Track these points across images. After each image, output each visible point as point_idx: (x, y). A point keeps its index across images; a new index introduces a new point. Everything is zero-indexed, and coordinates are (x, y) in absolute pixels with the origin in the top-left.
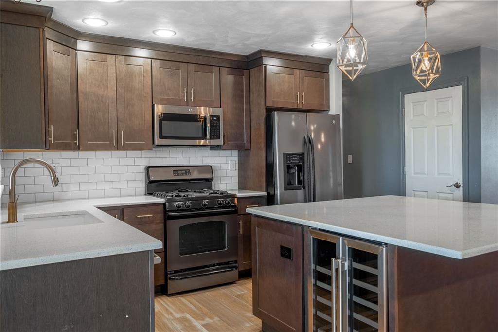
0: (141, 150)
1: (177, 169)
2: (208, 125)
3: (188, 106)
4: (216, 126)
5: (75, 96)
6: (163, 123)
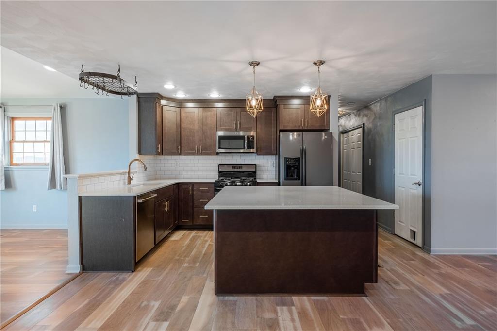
0: (210, 155)
1: (234, 166)
2: (246, 141)
3: (236, 131)
4: (252, 142)
5: (179, 129)
6: (221, 141)
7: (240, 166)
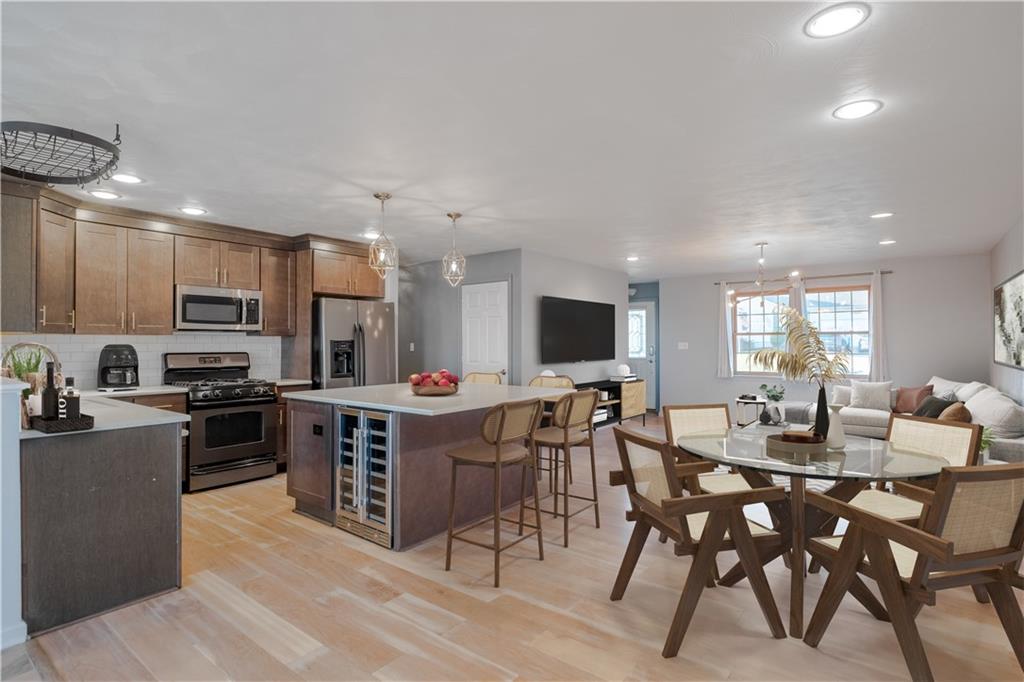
0: (157, 334)
1: (203, 356)
2: (245, 308)
3: (219, 288)
4: (254, 311)
6: (188, 305)
7: (217, 356)
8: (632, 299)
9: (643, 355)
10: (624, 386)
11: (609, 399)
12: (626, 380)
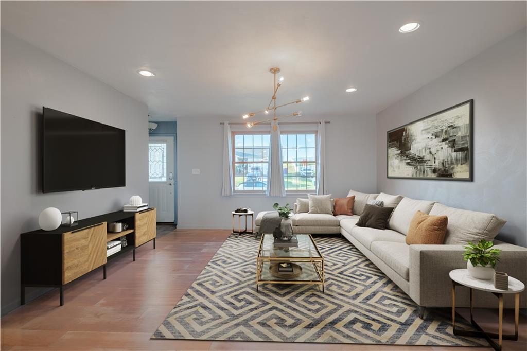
8: (152, 133)
9: (164, 179)
10: (138, 216)
11: (123, 230)
12: (139, 210)
